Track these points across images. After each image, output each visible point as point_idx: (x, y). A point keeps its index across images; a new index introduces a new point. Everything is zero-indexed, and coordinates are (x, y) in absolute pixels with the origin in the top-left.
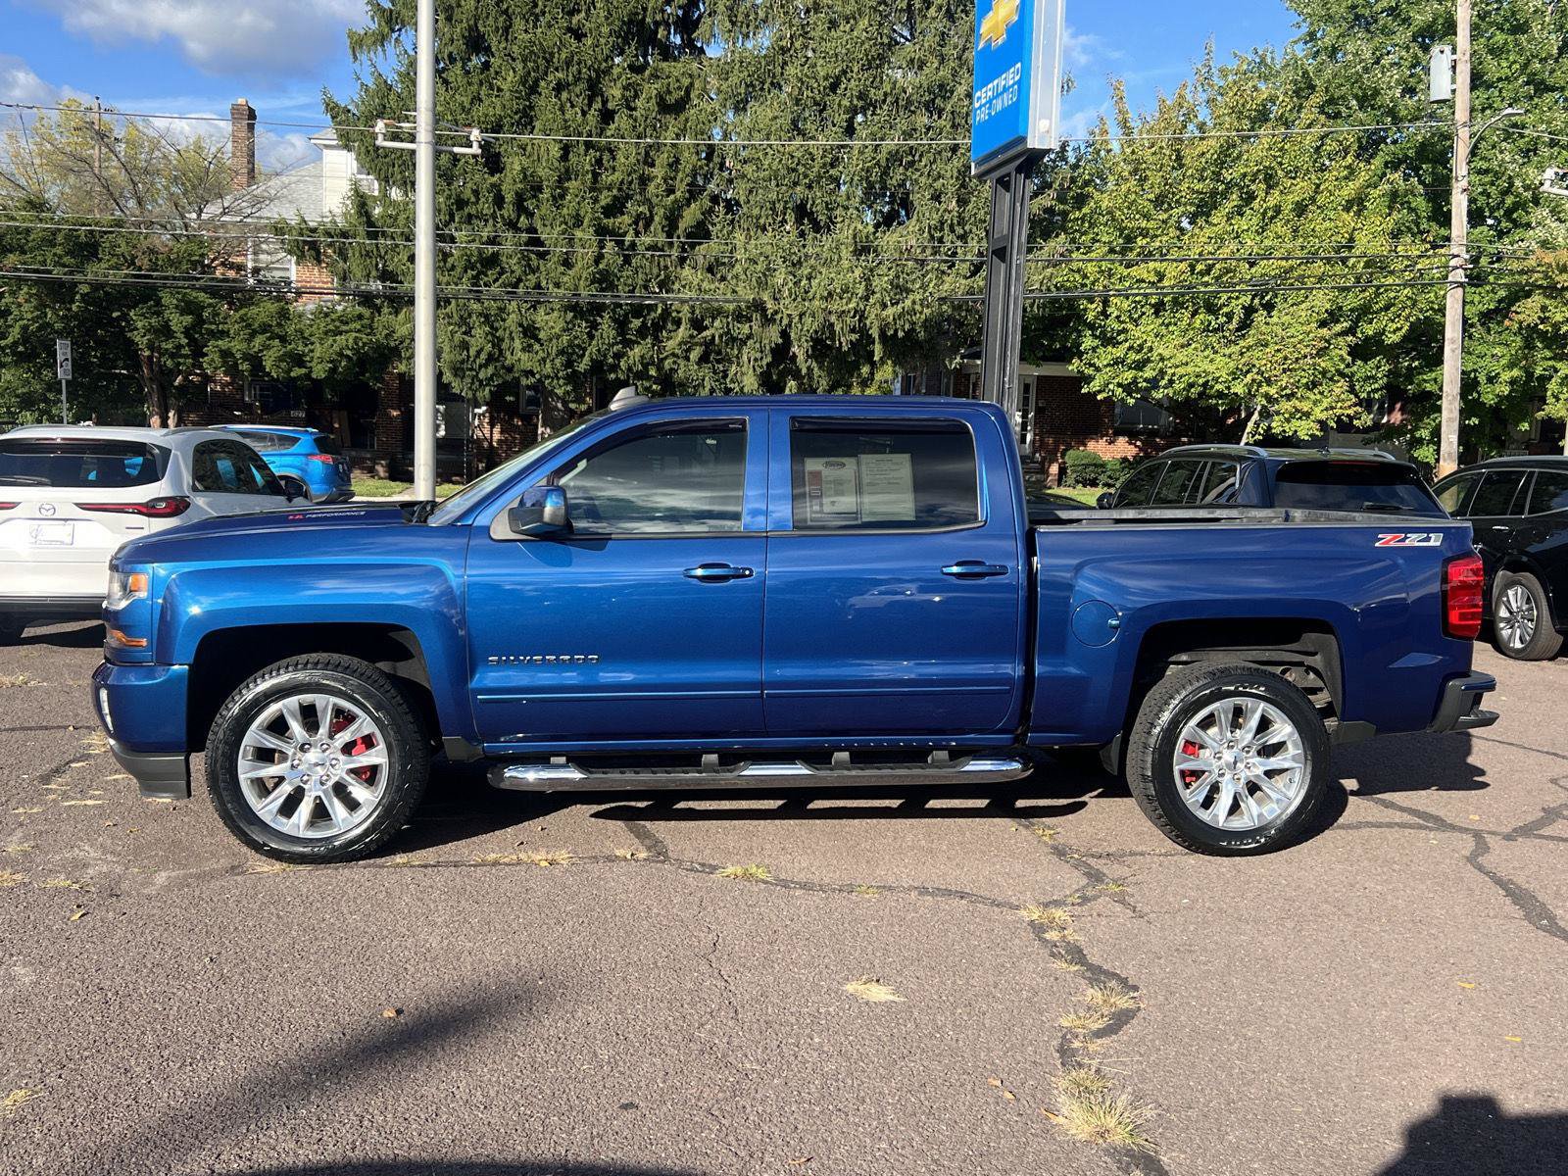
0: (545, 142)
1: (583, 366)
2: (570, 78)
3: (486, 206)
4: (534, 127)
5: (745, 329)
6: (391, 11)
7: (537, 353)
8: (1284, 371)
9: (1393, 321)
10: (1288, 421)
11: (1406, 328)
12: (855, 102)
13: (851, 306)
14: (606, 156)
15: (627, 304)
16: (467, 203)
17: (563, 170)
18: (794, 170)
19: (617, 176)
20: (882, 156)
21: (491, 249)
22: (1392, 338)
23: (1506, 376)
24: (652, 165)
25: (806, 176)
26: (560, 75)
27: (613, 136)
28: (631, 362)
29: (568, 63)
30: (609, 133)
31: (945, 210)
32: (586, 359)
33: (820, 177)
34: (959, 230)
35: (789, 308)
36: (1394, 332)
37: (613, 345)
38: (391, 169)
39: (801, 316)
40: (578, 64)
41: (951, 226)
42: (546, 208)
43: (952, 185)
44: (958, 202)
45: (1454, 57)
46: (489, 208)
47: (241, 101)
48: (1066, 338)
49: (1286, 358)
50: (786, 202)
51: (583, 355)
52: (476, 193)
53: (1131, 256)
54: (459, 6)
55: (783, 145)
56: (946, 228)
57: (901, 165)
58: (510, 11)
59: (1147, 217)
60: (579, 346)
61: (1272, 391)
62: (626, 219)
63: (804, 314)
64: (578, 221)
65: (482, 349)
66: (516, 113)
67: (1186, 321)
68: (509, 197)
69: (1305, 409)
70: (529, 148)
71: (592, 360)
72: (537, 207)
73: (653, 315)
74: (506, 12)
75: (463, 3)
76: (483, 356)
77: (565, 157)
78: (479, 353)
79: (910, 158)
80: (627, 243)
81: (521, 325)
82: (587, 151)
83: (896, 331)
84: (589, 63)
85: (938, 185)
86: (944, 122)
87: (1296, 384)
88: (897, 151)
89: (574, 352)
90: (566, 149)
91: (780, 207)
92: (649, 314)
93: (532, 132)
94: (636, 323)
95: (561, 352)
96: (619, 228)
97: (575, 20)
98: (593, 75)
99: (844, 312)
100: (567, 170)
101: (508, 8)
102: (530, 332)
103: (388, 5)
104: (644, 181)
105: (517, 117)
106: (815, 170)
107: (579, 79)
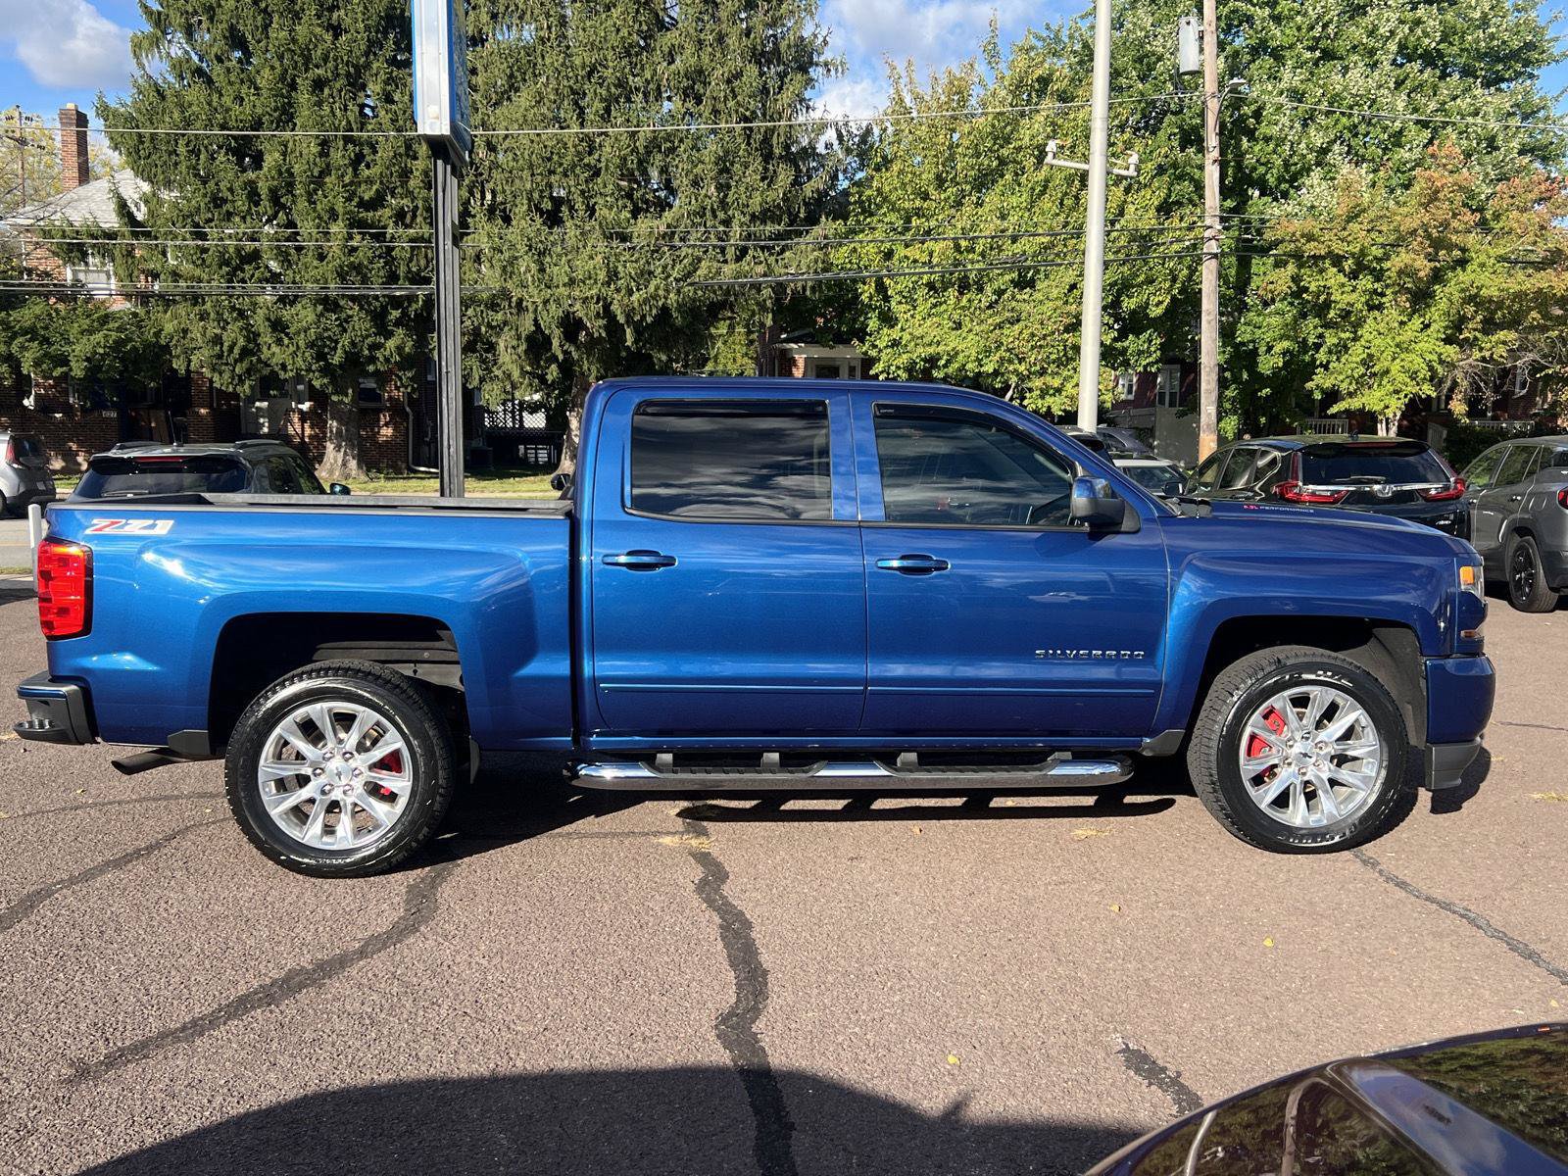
0: (303, 138)
1: (337, 359)
2: (330, 74)
3: (241, 204)
4: (295, 124)
5: (500, 316)
6: (159, 13)
7: (288, 346)
8: (1033, 348)
9: (1155, 294)
10: (1042, 397)
11: (1168, 300)
12: (613, 90)
13: (593, 292)
14: (366, 151)
15: (384, 296)
16: (225, 201)
17: (323, 165)
18: (549, 159)
19: (375, 170)
20: (641, 144)
21: (249, 246)
22: (1155, 312)
23: (1279, 347)
24: (415, 158)
25: (561, 165)
26: (319, 72)
27: (373, 130)
28: (387, 353)
29: (326, 59)
30: (370, 127)
31: (706, 196)
32: (339, 351)
33: (574, 166)
34: (721, 215)
35: (534, 296)
36: (1157, 305)
37: (367, 336)
38: (154, 170)
39: (546, 302)
40: (335, 61)
41: (713, 211)
42: (302, 204)
43: (711, 170)
44: (716, 187)
45: (1201, 28)
46: (244, 205)
47: (70, 106)
48: (855, 320)
49: (1033, 335)
50: (542, 191)
51: (335, 349)
52: (231, 190)
53: (908, 236)
54: (220, 6)
55: (538, 135)
56: (708, 214)
57: (660, 151)
58: (269, 9)
59: (926, 197)
60: (329, 338)
61: (1022, 368)
62: (387, 212)
63: (548, 301)
64: (333, 215)
65: (234, 344)
66: (275, 111)
67: (952, 301)
68: (264, 192)
69: (1056, 385)
70: (290, 145)
71: (345, 352)
72: (294, 202)
73: (414, 306)
74: (265, 11)
75: (223, 3)
76: (236, 351)
77: (323, 154)
78: (231, 349)
79: (669, 145)
80: (388, 236)
81: (268, 319)
82: (345, 145)
83: (643, 317)
84: (345, 58)
85: (697, 171)
86: (705, 109)
87: (1047, 360)
88: (655, 138)
89: (325, 346)
90: (324, 144)
91: (536, 195)
92: (410, 305)
93: (293, 130)
94: (395, 314)
95: (311, 345)
96: (379, 221)
97: (335, 15)
98: (352, 70)
99: (587, 298)
100: (328, 165)
101: (267, 6)
102: (278, 326)
103: (156, 7)
104: (405, 174)
105: (276, 114)
106: (569, 158)
107: (338, 75)
